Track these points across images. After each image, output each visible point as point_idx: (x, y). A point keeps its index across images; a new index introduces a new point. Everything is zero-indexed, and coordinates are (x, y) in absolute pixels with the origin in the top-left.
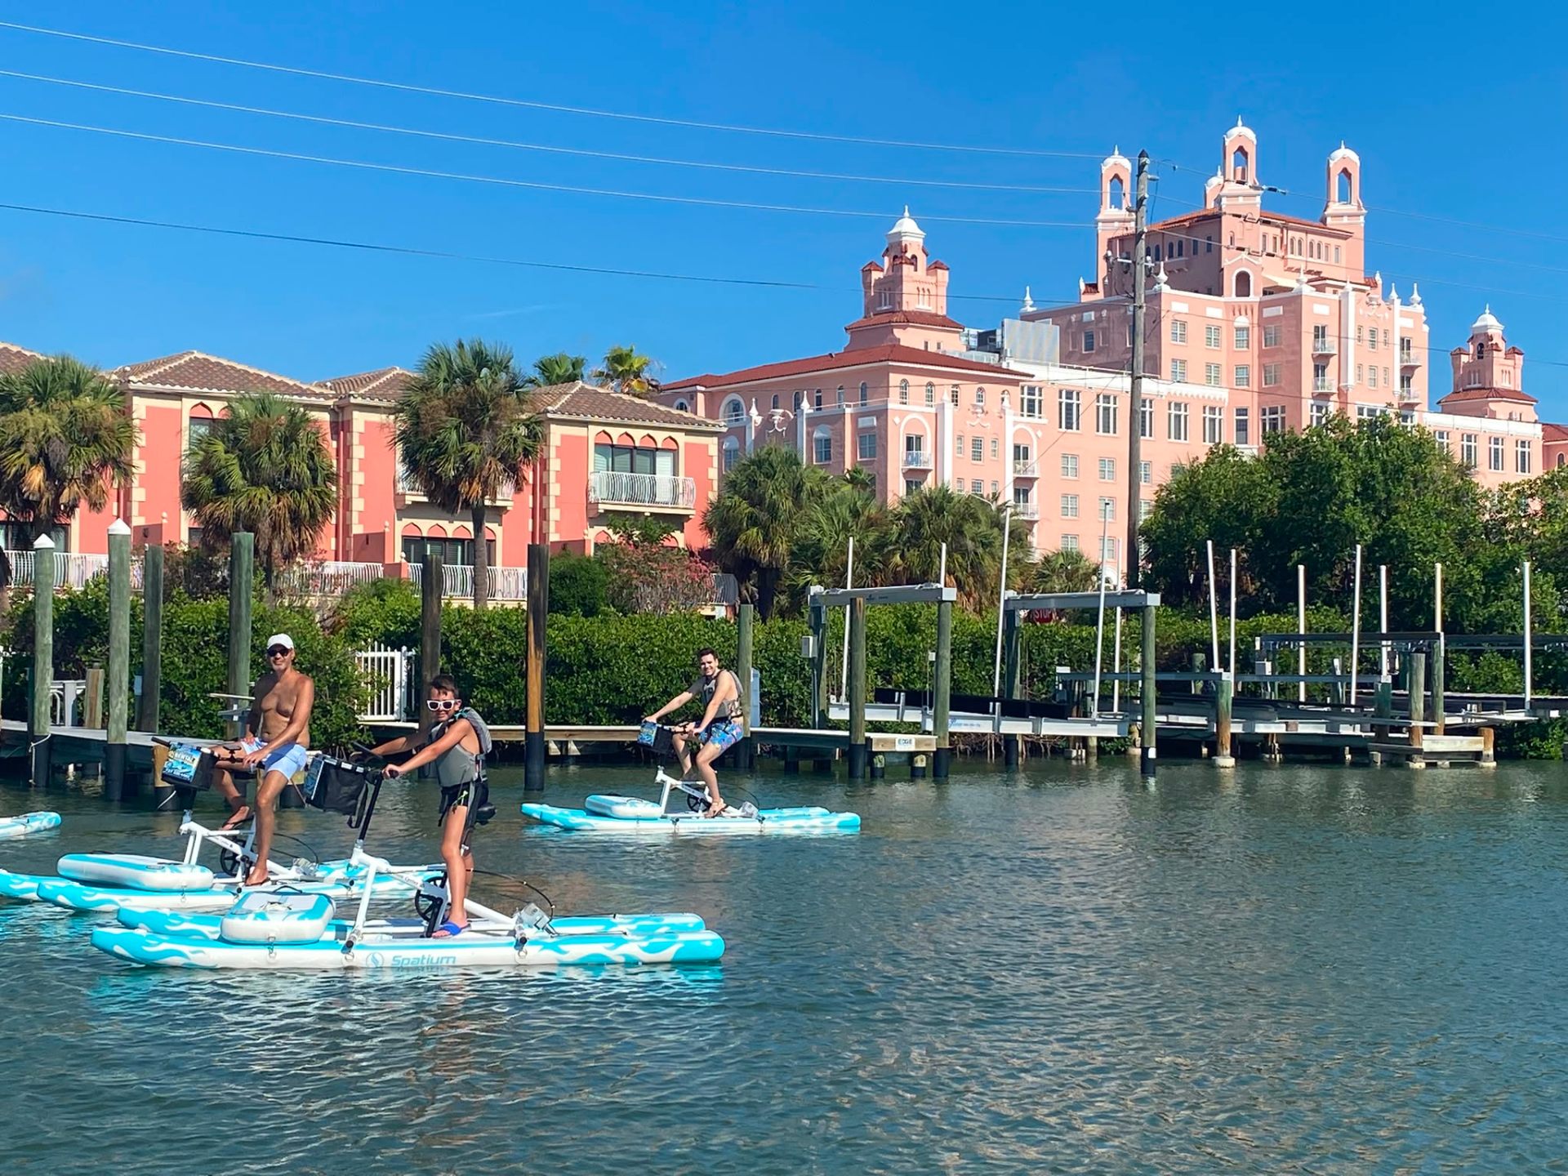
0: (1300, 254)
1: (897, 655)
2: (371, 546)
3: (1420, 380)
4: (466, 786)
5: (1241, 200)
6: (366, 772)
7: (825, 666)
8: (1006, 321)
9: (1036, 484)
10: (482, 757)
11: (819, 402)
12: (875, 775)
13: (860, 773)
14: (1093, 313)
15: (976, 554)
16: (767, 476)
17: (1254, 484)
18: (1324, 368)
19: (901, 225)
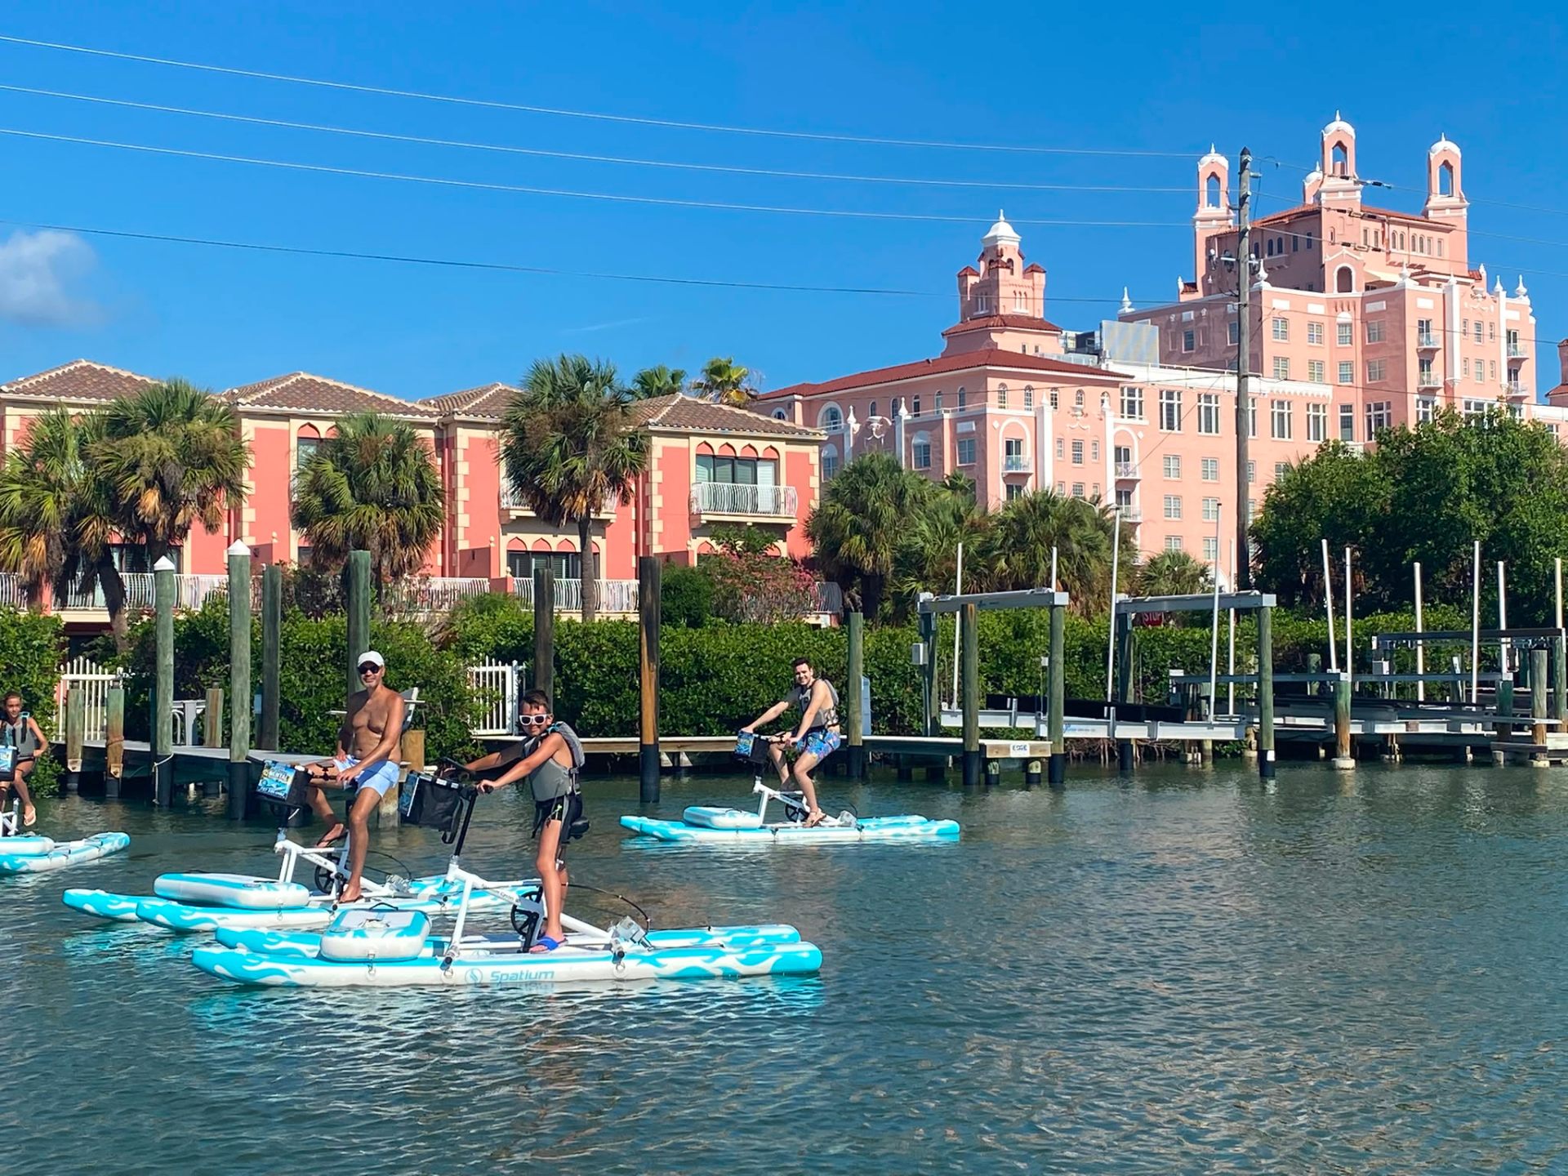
0: (1402, 248)
1: (1008, 661)
2: (477, 561)
3: (1528, 373)
4: (560, 800)
5: (1344, 195)
6: (460, 788)
7: (936, 672)
8: (1104, 322)
9: (1138, 485)
10: (575, 771)
11: (917, 406)
12: (989, 782)
13: (974, 778)
14: (1192, 313)
15: (1082, 557)
16: (869, 483)
17: (1366, 482)
18: (1429, 363)
19: (997, 229)
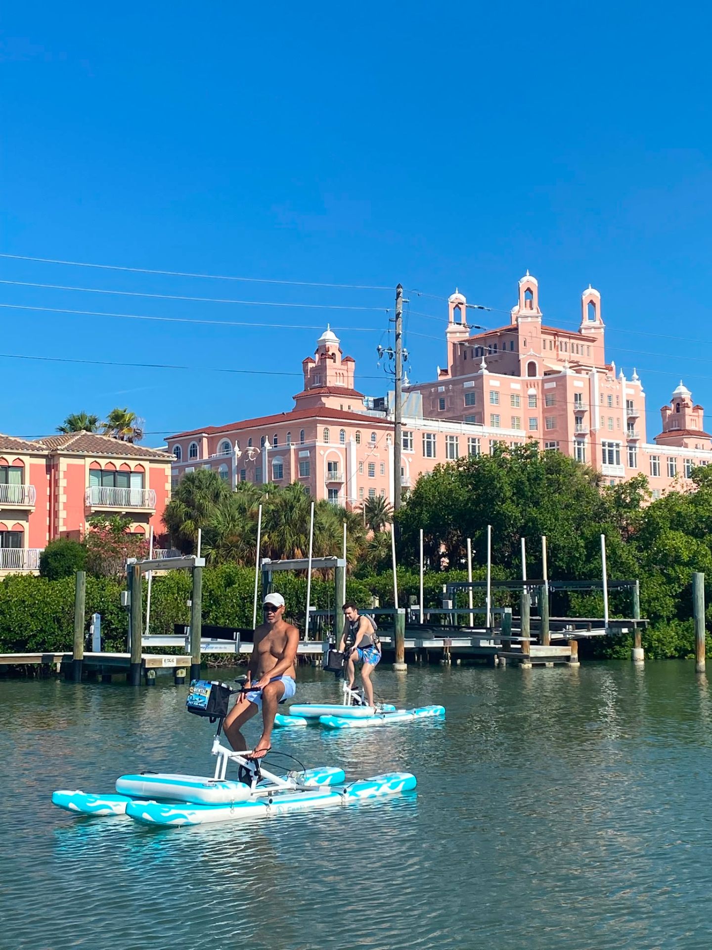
0: (566, 351)
3: (640, 426)
5: (529, 319)
11: (276, 441)
12: (148, 683)
13: (138, 682)
14: (444, 387)
16: (197, 487)
18: (581, 419)
19: (326, 335)
